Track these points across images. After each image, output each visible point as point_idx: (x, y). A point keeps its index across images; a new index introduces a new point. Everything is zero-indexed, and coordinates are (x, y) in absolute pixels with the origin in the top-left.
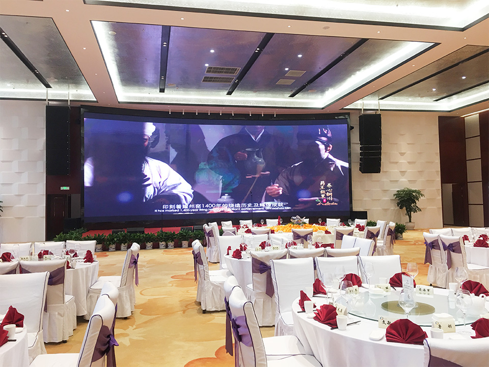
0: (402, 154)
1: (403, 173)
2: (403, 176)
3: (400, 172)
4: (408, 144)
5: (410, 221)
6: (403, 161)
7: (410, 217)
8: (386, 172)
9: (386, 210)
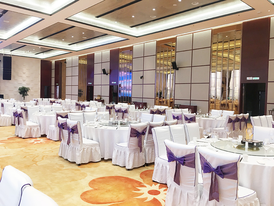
0: (24, 73)
1: (24, 81)
2: (24, 82)
4: (27, 69)
5: (24, 99)
6: (24, 76)
7: (24, 98)
8: (16, 80)
9: (15, 95)
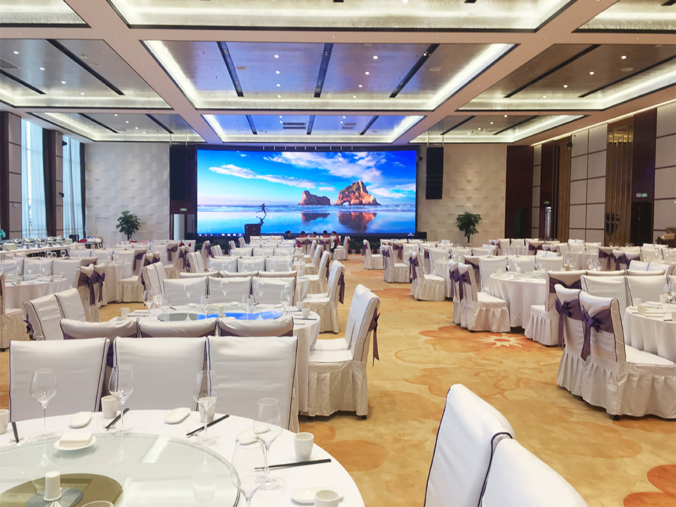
0: (469, 181)
1: (469, 199)
2: (469, 201)
3: (466, 198)
4: (475, 172)
5: (469, 242)
6: (469, 187)
7: (469, 238)
8: (452, 198)
9: (450, 231)
